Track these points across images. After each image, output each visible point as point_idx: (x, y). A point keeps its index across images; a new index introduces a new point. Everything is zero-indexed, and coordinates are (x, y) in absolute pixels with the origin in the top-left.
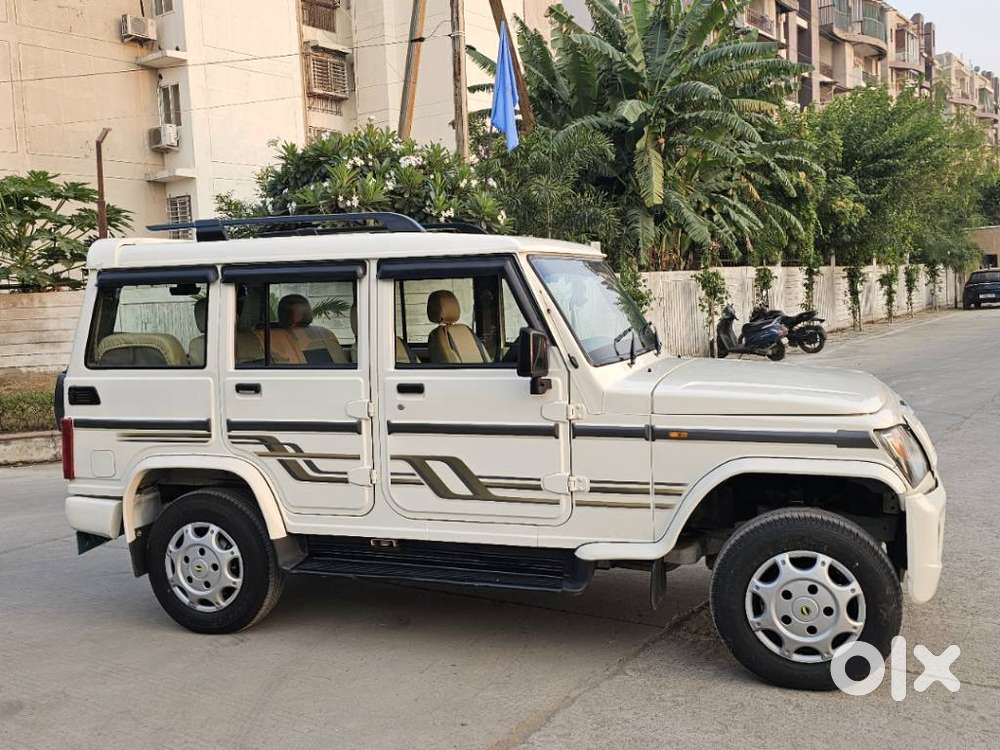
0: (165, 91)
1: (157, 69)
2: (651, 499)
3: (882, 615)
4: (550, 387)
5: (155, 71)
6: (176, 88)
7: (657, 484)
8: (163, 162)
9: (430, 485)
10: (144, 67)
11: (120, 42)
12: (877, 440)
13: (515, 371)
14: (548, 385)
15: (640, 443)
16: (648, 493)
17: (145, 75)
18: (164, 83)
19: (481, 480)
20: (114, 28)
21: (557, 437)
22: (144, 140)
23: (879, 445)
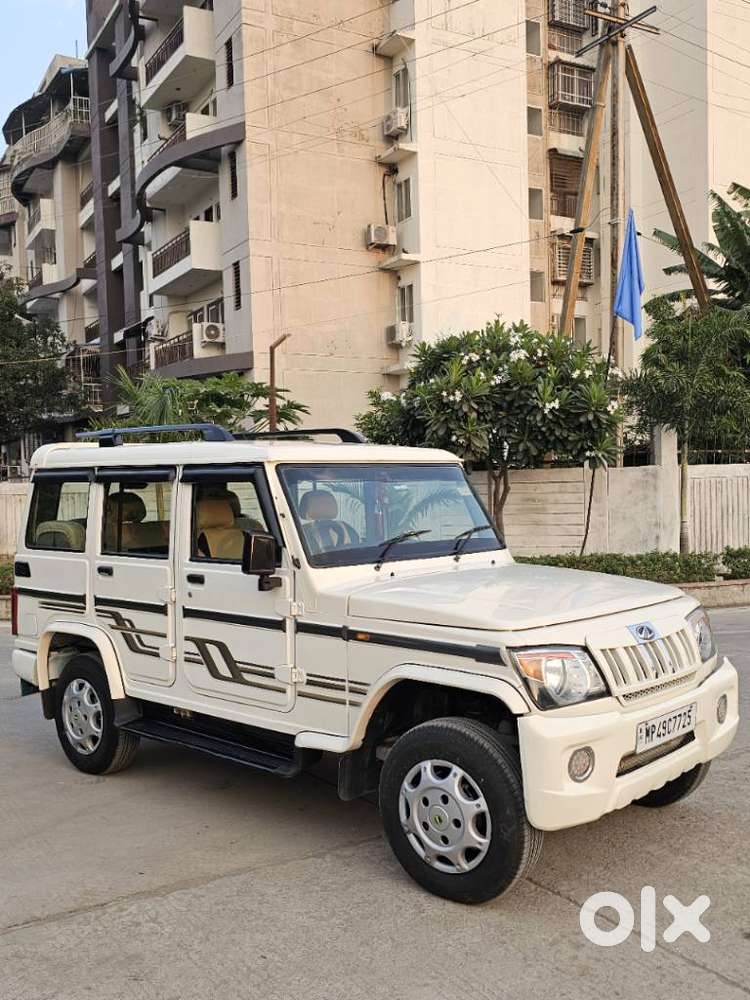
0: (403, 290)
1: (396, 272)
2: (346, 696)
3: (502, 834)
4: (280, 585)
5: (394, 273)
6: (410, 287)
7: (351, 682)
8: (398, 356)
9: (208, 665)
10: (383, 270)
11: (364, 249)
12: (508, 659)
13: (240, 566)
14: (278, 582)
15: (338, 642)
16: (344, 690)
17: (385, 277)
18: (402, 283)
19: (238, 664)
20: (360, 238)
21: (285, 631)
22: (380, 336)
23: (509, 663)
